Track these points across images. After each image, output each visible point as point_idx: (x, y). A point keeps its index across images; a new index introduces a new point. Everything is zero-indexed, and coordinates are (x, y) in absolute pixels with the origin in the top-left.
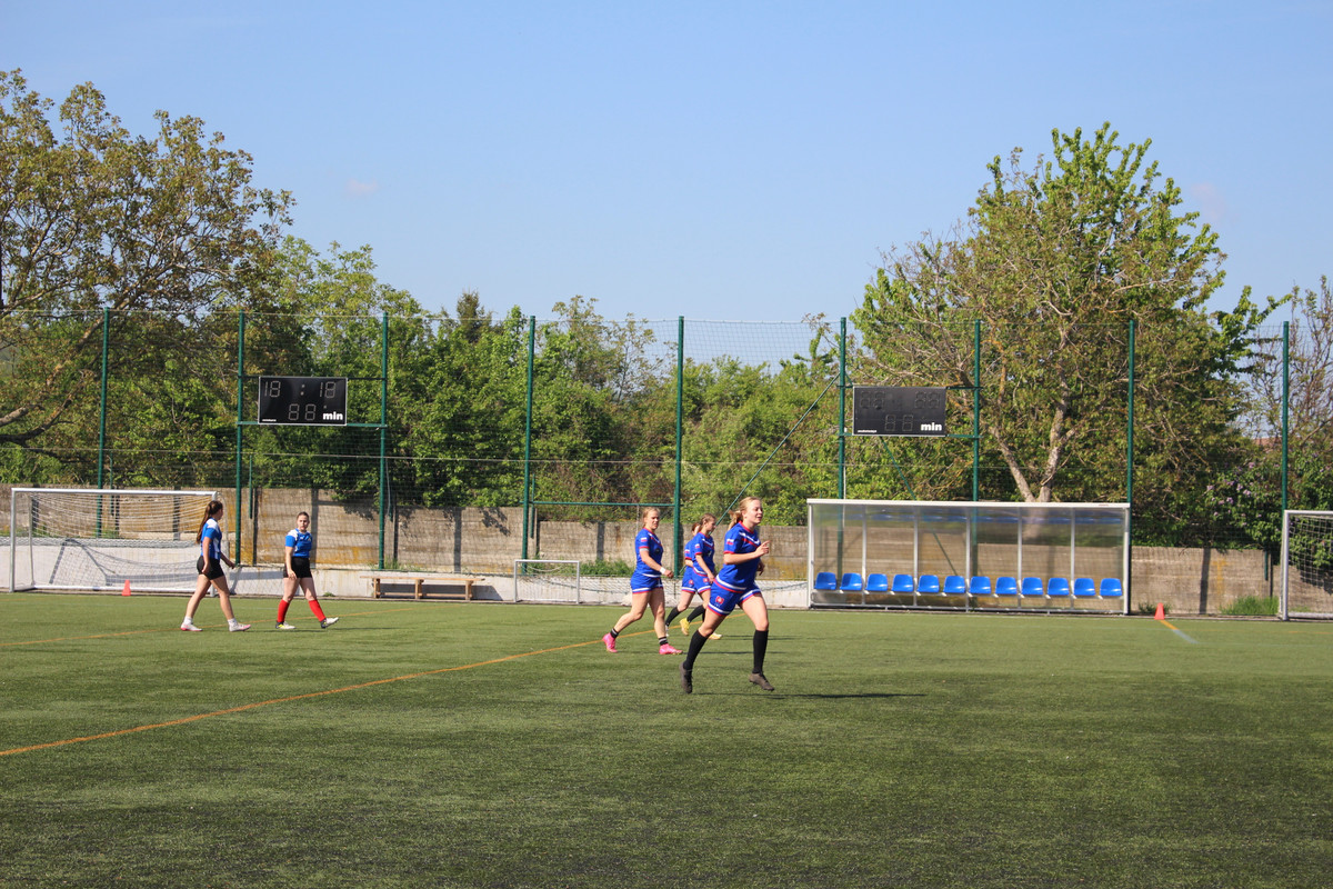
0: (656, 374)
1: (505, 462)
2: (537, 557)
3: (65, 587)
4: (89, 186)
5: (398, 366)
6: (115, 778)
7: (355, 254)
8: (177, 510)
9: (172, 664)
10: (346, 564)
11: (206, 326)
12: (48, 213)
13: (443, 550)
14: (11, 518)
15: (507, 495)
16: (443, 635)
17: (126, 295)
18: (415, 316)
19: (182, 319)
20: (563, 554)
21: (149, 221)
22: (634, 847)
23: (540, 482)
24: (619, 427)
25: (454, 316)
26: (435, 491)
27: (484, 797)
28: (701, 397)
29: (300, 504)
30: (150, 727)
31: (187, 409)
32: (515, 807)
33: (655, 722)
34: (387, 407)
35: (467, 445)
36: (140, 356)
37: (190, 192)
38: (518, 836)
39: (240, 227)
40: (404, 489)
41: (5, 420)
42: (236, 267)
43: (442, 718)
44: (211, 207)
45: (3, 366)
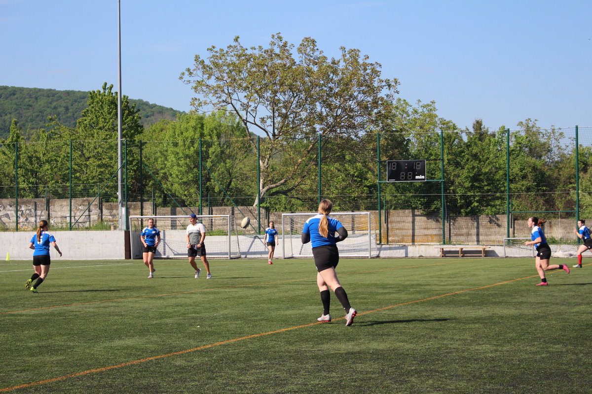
0: (566, 152)
1: (498, 194)
2: (514, 237)
3: (306, 256)
4: (310, 82)
5: (448, 154)
6: (336, 339)
7: (428, 105)
8: (353, 221)
9: (356, 289)
10: (428, 242)
11: (363, 141)
12: (293, 94)
13: (471, 235)
14: (282, 227)
15: (499, 209)
16: (473, 273)
17: (328, 128)
18: (455, 131)
19: (353, 137)
20: (526, 235)
21: (336, 95)
22: (572, 367)
23: (513, 203)
24: (550, 176)
25: (472, 130)
26: (467, 208)
27: (500, 345)
28: (586, 162)
29: (407, 216)
31: (356, 177)
32: (515, 350)
33: (575, 310)
34: (444, 171)
35: (481, 188)
36: (335, 154)
37: (354, 82)
38: (518, 363)
39: (377, 96)
40: (452, 208)
41: (278, 184)
42: (376, 113)
43: (478, 310)
44: (364, 88)
45: (276, 161)
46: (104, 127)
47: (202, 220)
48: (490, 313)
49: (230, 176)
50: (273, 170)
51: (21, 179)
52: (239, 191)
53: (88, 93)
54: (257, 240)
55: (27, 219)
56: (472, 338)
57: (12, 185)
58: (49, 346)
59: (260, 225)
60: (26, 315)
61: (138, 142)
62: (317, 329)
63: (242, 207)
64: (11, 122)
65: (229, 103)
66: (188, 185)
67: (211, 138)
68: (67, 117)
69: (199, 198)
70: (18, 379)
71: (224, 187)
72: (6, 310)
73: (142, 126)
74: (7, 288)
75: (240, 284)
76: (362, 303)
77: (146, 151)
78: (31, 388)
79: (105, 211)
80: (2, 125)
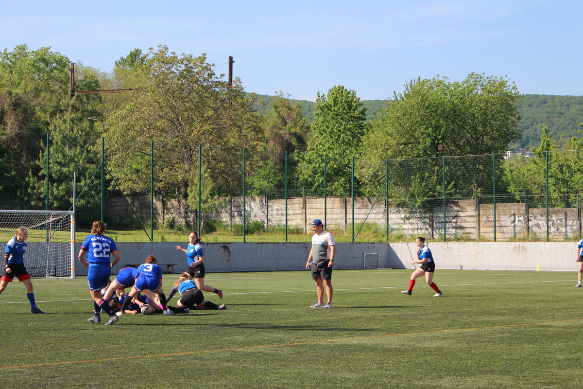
51: (551, 189)
55: (558, 229)
57: (542, 195)
60: (556, 327)
64: (542, 131)
72: (536, 320)
74: (537, 298)
80: (534, 134)
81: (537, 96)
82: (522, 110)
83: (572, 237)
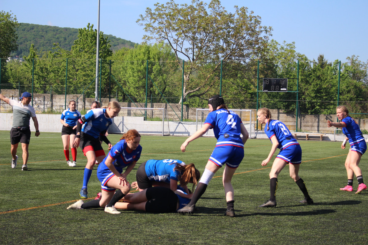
1: (332, 102)
3: (211, 136)
4: (217, 26)
5: (302, 75)
7: (290, 45)
11: (248, 65)
12: (206, 34)
14: (196, 117)
15: (332, 111)
16: (315, 150)
17: (227, 56)
18: (307, 61)
19: (242, 62)
21: (233, 36)
24: (365, 92)
25: (317, 61)
26: (312, 110)
29: (275, 113)
30: (237, 174)
31: (243, 87)
32: (340, 198)
34: (299, 87)
36: (230, 73)
37: (244, 28)
39: (258, 37)
40: (303, 109)
41: (194, 90)
42: (257, 48)
43: (317, 173)
44: (250, 32)
45: (194, 76)
46: (88, 51)
47: (146, 111)
48: (325, 175)
49: (165, 84)
50: (192, 82)
51: (35, 82)
52: (170, 94)
53: (78, 29)
54: (180, 124)
55: (38, 106)
56: (313, 190)
57: (30, 85)
58: (50, 184)
59: (182, 115)
60: (37, 165)
61: (109, 61)
62: (216, 181)
63: (172, 104)
64: (30, 46)
65: (166, 39)
66: (139, 89)
67: (154, 60)
68: (66, 44)
69: (145, 97)
70: (31, 203)
71: (161, 91)
73: (112, 51)
75: (169, 152)
76: (245, 166)
77: (114, 67)
78: (39, 209)
79: (87, 103)
80: (25, 48)
81: (28, 25)
82: (18, 32)
83: (47, 111)
